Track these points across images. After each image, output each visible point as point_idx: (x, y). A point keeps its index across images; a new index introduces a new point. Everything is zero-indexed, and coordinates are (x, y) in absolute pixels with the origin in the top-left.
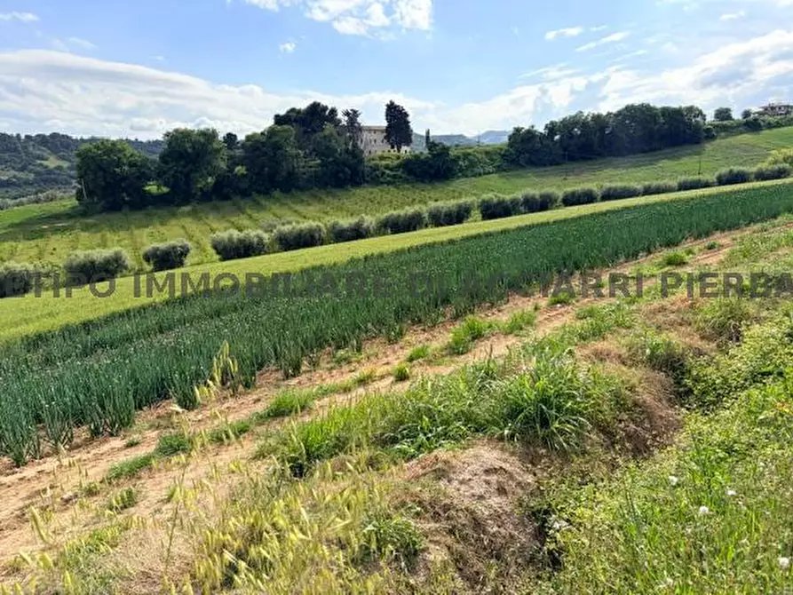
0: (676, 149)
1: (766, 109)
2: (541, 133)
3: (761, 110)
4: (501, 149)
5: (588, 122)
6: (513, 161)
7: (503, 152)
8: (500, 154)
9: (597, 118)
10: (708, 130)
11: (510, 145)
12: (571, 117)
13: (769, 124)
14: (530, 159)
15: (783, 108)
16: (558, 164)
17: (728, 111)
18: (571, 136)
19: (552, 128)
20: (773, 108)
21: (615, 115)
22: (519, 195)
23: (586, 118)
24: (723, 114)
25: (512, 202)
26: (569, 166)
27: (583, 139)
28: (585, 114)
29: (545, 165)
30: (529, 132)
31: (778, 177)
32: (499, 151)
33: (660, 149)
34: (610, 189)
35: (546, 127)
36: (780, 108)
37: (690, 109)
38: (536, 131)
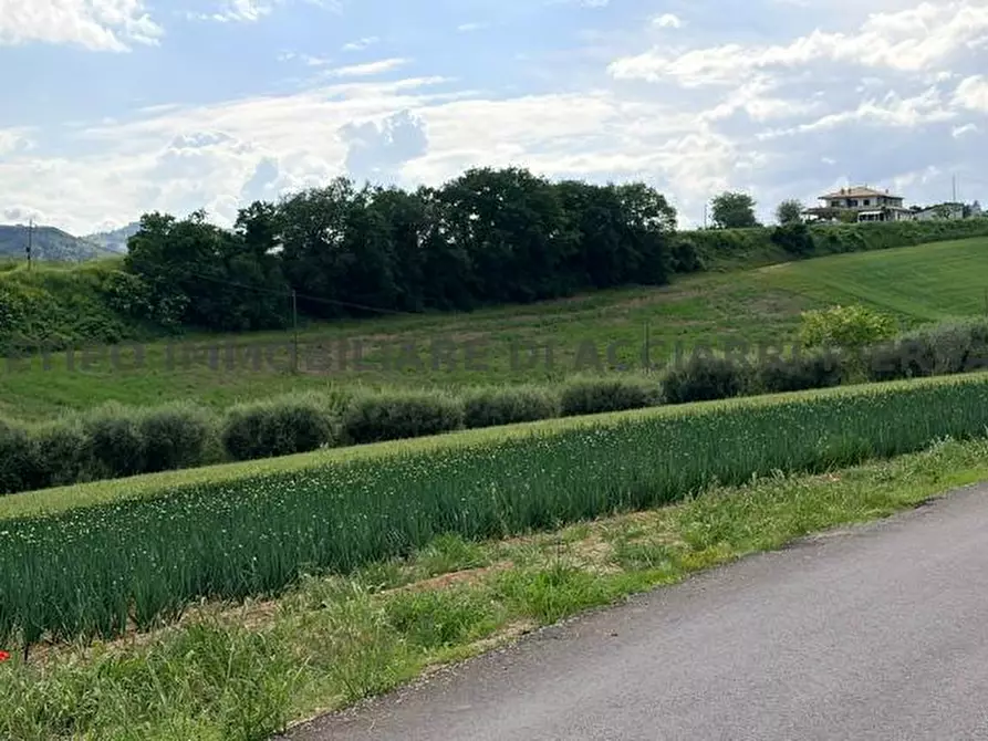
0: (601, 296)
1: (834, 201)
2: (226, 235)
3: (824, 204)
4: (102, 277)
5: (362, 212)
6: (138, 313)
7: (107, 286)
8: (97, 289)
9: (390, 200)
10: (684, 251)
11: (131, 264)
12: (315, 194)
13: (833, 239)
14: (190, 309)
15: (873, 202)
16: (275, 326)
17: (744, 202)
18: (319, 248)
19: (259, 224)
20: (851, 202)
21: (437, 195)
22: (72, 423)
23: (360, 199)
24: (733, 210)
25: (46, 448)
26: (309, 334)
27: (350, 257)
28: (357, 188)
29: (236, 329)
30: (187, 227)
31: (820, 383)
32: (95, 280)
33: (565, 295)
34: (368, 408)
35: (242, 218)
36: (867, 203)
37: (636, 192)
38: (210, 228)
